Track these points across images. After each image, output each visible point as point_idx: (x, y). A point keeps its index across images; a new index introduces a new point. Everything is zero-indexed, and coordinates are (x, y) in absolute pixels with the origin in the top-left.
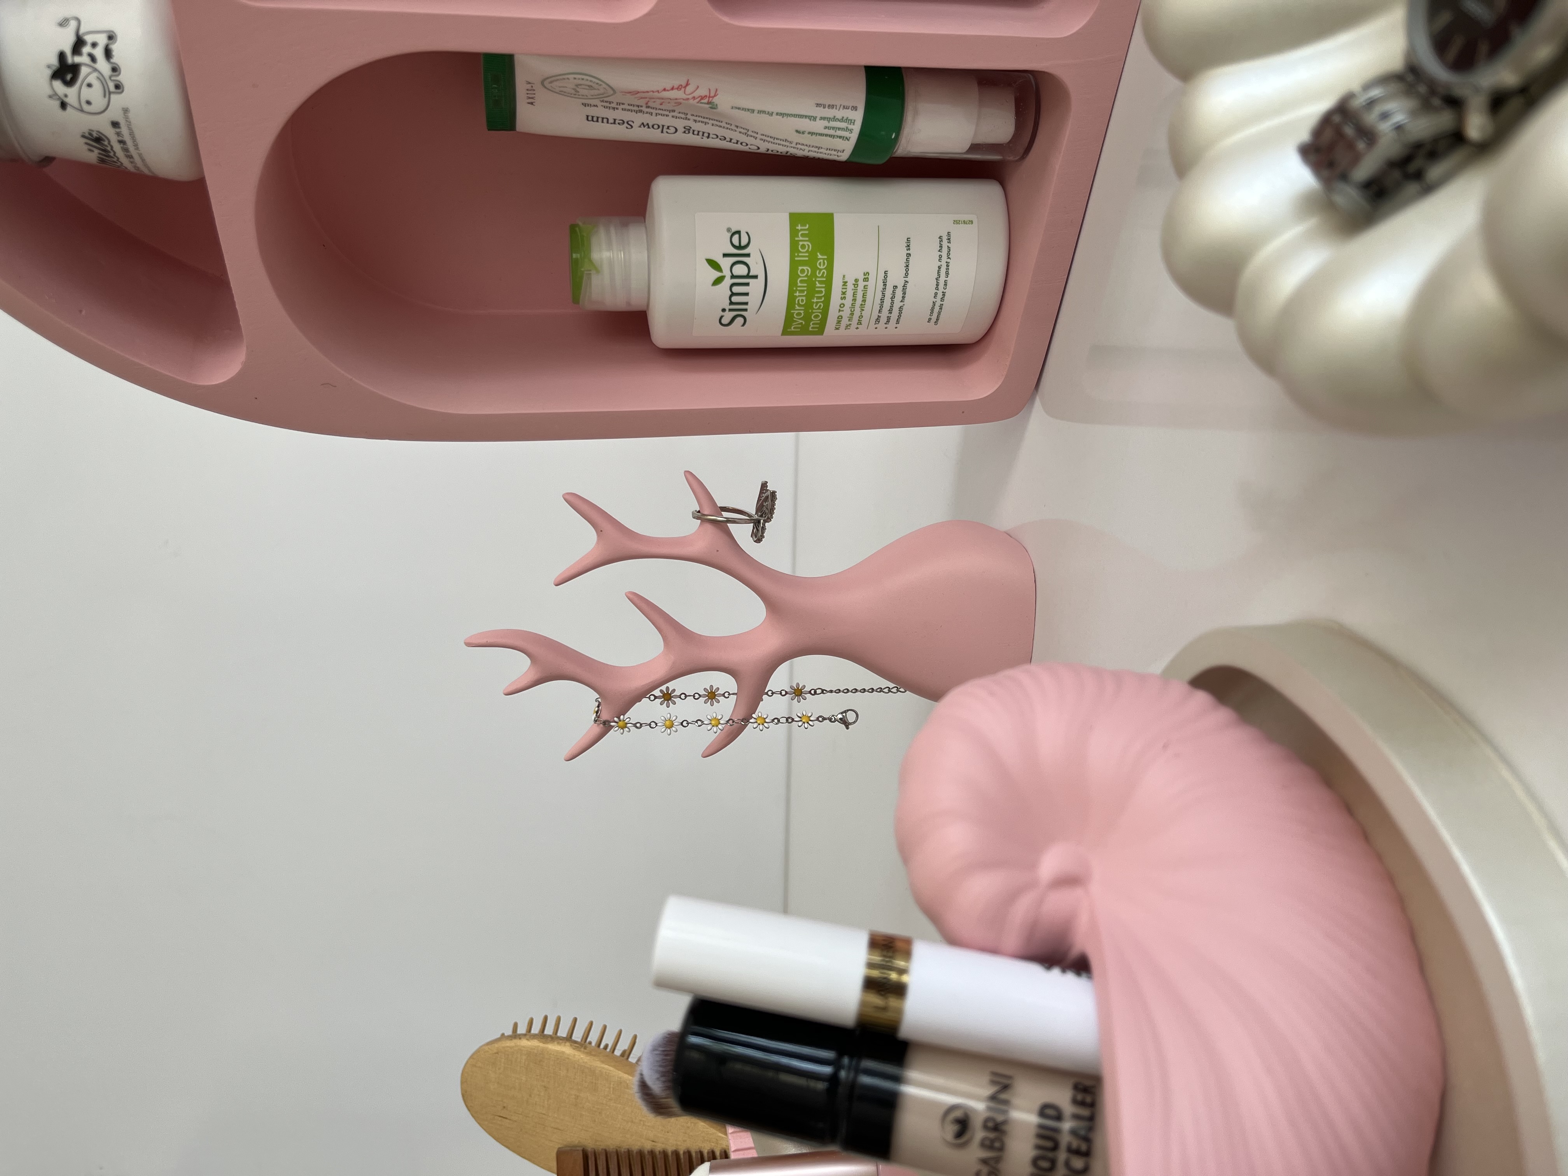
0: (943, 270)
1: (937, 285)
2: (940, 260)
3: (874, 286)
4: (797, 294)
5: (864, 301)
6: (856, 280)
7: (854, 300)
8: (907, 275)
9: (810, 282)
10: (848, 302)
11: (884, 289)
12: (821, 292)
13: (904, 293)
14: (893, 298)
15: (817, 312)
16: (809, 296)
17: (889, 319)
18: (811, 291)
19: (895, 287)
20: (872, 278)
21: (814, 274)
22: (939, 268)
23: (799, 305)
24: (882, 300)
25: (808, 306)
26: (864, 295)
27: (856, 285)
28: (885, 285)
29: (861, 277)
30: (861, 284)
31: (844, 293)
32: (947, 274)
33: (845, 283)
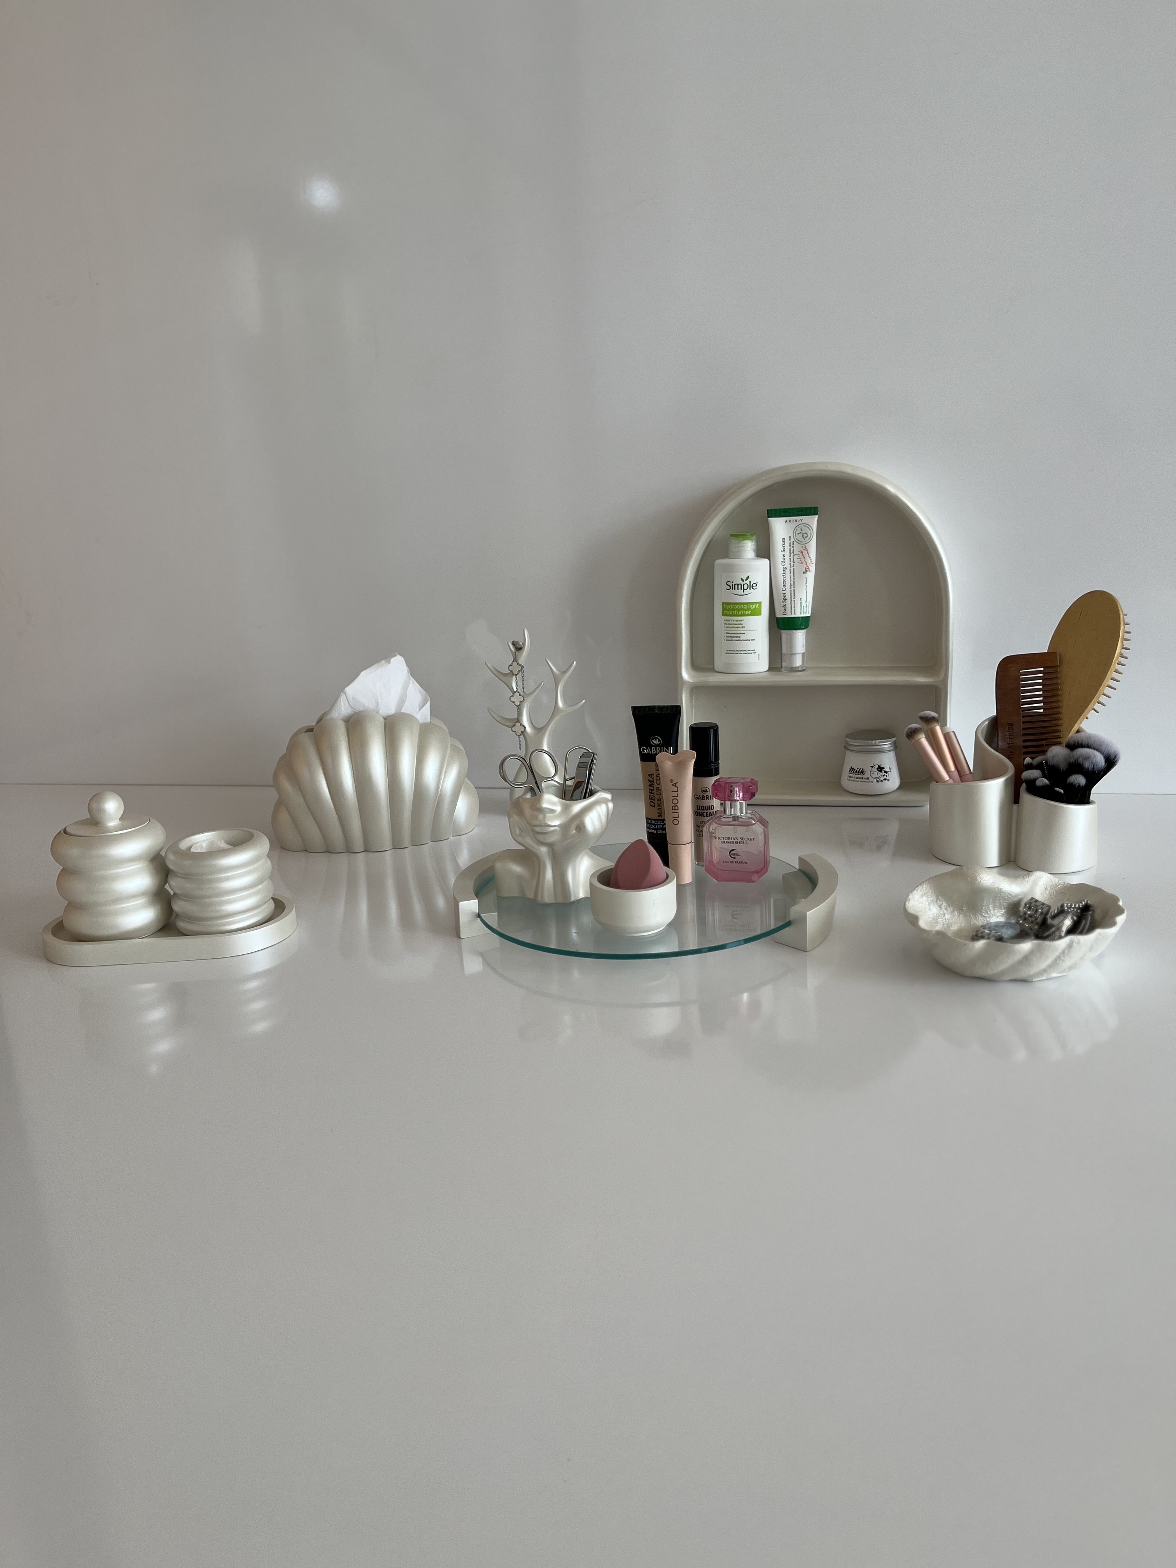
0: (747, 652)
1: (741, 651)
2: (750, 651)
3: (741, 630)
4: (739, 606)
8: (743, 640)
9: (742, 609)
10: (735, 622)
14: (735, 637)
17: (729, 637)
18: (739, 610)
19: (740, 637)
21: (745, 610)
23: (736, 607)
25: (734, 610)
26: (739, 627)
28: (741, 634)
30: (741, 626)
32: (745, 654)
33: (741, 621)
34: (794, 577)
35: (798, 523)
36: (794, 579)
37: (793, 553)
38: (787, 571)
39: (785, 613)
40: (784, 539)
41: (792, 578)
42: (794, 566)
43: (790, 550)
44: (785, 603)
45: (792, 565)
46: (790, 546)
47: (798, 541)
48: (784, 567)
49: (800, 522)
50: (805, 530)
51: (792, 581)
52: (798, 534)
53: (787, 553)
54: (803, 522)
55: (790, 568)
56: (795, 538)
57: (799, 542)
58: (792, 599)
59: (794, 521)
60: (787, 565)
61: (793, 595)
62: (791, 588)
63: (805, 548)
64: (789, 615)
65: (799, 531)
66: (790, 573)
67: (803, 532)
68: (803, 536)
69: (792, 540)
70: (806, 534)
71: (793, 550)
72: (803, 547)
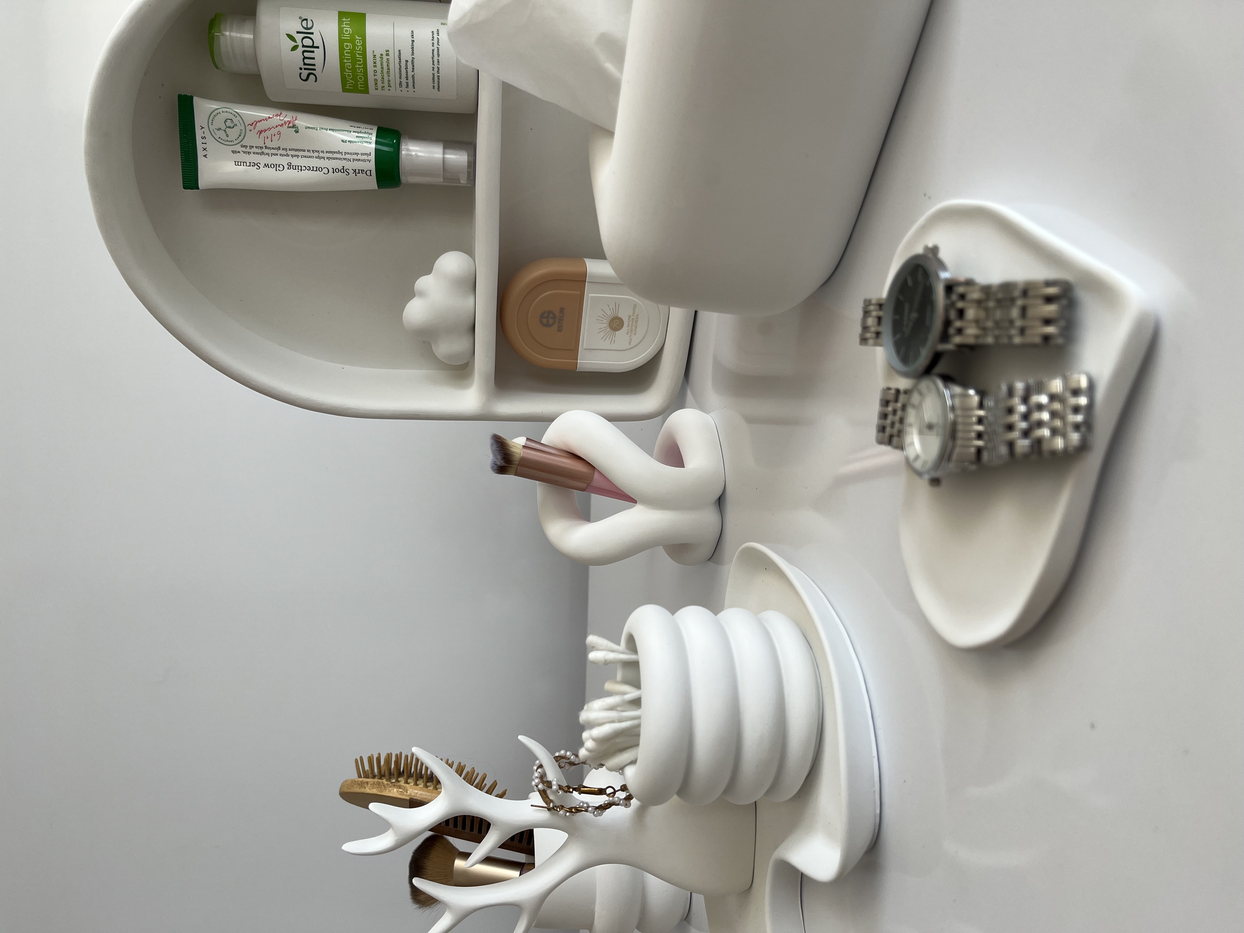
34: (304, 151)
35: (207, 134)
36: (309, 151)
37: (261, 148)
38: (295, 162)
39: (368, 173)
40: (237, 163)
41: (306, 154)
42: (286, 149)
43: (257, 153)
44: (351, 172)
45: (284, 152)
46: (249, 153)
47: (241, 138)
48: (286, 167)
49: (206, 130)
50: (219, 122)
51: (311, 154)
52: (227, 136)
53: (263, 160)
54: (206, 126)
55: (288, 155)
56: (236, 142)
57: (242, 135)
58: (343, 156)
59: (204, 141)
60: (284, 161)
61: (336, 155)
62: (324, 158)
63: (251, 125)
64: (372, 166)
65: (221, 134)
66: (298, 156)
67: (223, 127)
68: (230, 127)
69: (238, 148)
70: (225, 122)
71: (257, 147)
72: (252, 128)
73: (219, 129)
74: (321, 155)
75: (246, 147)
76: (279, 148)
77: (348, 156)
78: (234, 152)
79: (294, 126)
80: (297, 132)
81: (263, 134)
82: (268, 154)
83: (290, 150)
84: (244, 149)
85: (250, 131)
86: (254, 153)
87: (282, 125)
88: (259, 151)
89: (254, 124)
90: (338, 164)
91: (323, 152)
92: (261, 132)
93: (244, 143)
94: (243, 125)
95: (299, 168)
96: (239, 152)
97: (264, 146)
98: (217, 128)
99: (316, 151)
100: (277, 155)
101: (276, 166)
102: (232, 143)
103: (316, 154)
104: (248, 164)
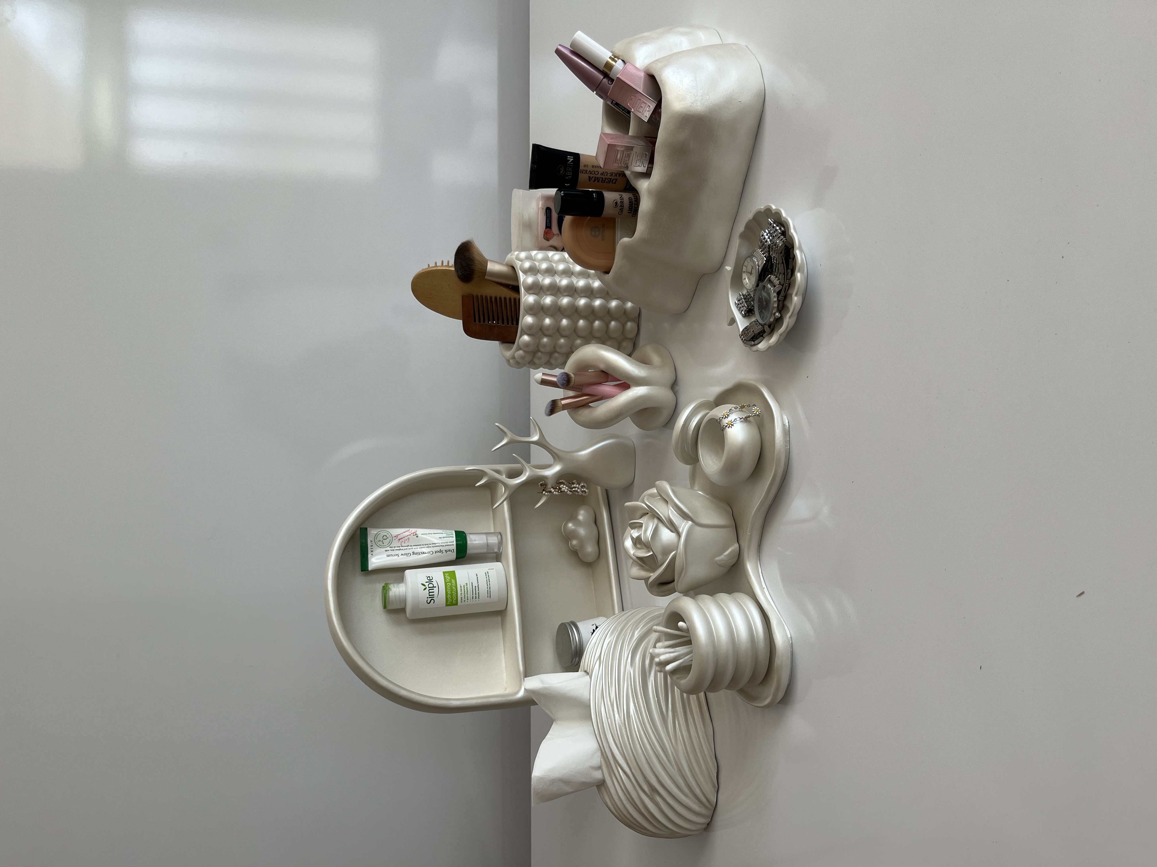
0: (488, 580)
1: (487, 585)
2: (486, 578)
3: (469, 587)
4: (448, 591)
5: (467, 591)
6: (464, 585)
7: (465, 591)
8: (478, 583)
9: (451, 587)
10: (463, 592)
11: (472, 587)
12: (454, 590)
13: (478, 588)
14: (475, 590)
15: (455, 596)
16: (451, 592)
17: (476, 597)
18: (452, 590)
19: (475, 586)
20: (468, 584)
21: (452, 585)
22: (487, 580)
23: (449, 594)
24: (473, 591)
25: (452, 594)
26: (467, 590)
27: (464, 587)
28: (472, 586)
29: (465, 585)
31: (461, 589)
32: (489, 582)
33: (461, 587)
35: (373, 544)
38: (416, 551)
39: (453, 552)
40: (388, 556)
41: (422, 546)
43: (398, 550)
44: (444, 551)
46: (394, 550)
47: (390, 544)
48: (412, 554)
51: (424, 546)
53: (401, 552)
54: (372, 541)
55: (412, 548)
56: (387, 546)
57: (391, 542)
59: (371, 548)
60: (411, 552)
61: (436, 545)
62: (431, 547)
64: (454, 549)
65: (381, 543)
66: (417, 548)
67: (382, 540)
68: (385, 539)
70: (383, 536)
72: (395, 538)
73: (380, 541)
74: (429, 546)
75: (392, 547)
76: (408, 546)
77: (442, 544)
78: (386, 551)
79: (416, 534)
80: (417, 537)
81: (401, 540)
82: (403, 549)
83: (413, 546)
84: (391, 549)
85: (395, 539)
86: (396, 550)
87: (410, 535)
88: (398, 548)
89: (396, 536)
90: (438, 549)
91: (430, 544)
92: (400, 539)
93: (391, 546)
94: (391, 537)
95: (418, 554)
96: (389, 550)
97: (401, 546)
98: (379, 540)
99: (427, 544)
100: (407, 549)
101: (406, 554)
102: (386, 547)
103: (427, 546)
104: (393, 555)
